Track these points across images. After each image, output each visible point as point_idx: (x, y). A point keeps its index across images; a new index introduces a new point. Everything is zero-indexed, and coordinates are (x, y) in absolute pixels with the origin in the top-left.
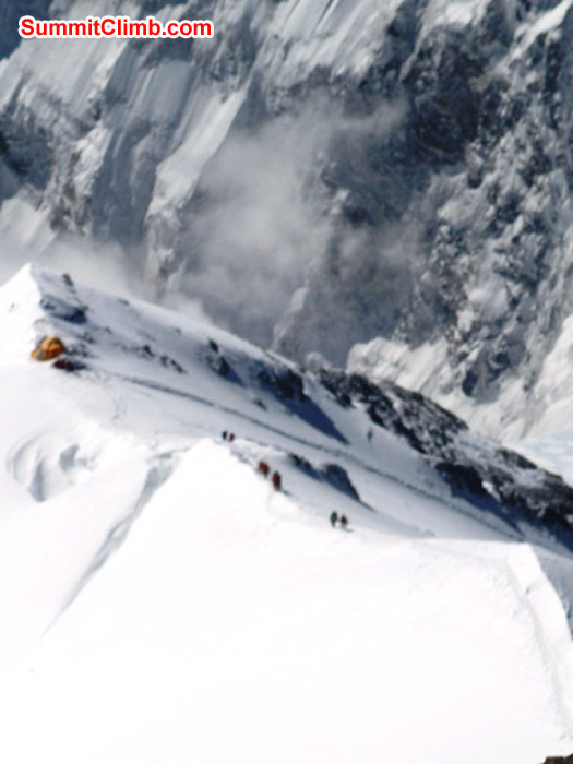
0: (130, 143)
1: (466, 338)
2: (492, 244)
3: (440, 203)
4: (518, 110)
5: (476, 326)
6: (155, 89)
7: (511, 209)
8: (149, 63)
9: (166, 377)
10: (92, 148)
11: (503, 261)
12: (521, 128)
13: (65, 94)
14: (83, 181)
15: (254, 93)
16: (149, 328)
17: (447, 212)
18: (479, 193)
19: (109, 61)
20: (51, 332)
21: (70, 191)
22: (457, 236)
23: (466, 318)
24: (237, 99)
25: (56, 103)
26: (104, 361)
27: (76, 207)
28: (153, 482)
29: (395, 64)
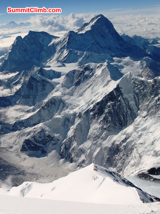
0: (91, 151)
1: (118, 168)
2: (120, 161)
3: (116, 157)
4: (122, 150)
5: (119, 167)
6: (93, 147)
7: (122, 158)
8: (93, 145)
9: (103, 172)
10: (89, 151)
11: (121, 162)
12: (122, 152)
13: (87, 147)
14: (88, 154)
15: (101, 148)
16: (101, 168)
17: (116, 158)
18: (119, 157)
19: (90, 145)
20: (95, 168)
21: (87, 154)
22: (117, 160)
23: (118, 166)
24: (100, 148)
25: (86, 148)
26: (98, 170)
27: (87, 156)
28: (104, 180)
29: (112, 146)
